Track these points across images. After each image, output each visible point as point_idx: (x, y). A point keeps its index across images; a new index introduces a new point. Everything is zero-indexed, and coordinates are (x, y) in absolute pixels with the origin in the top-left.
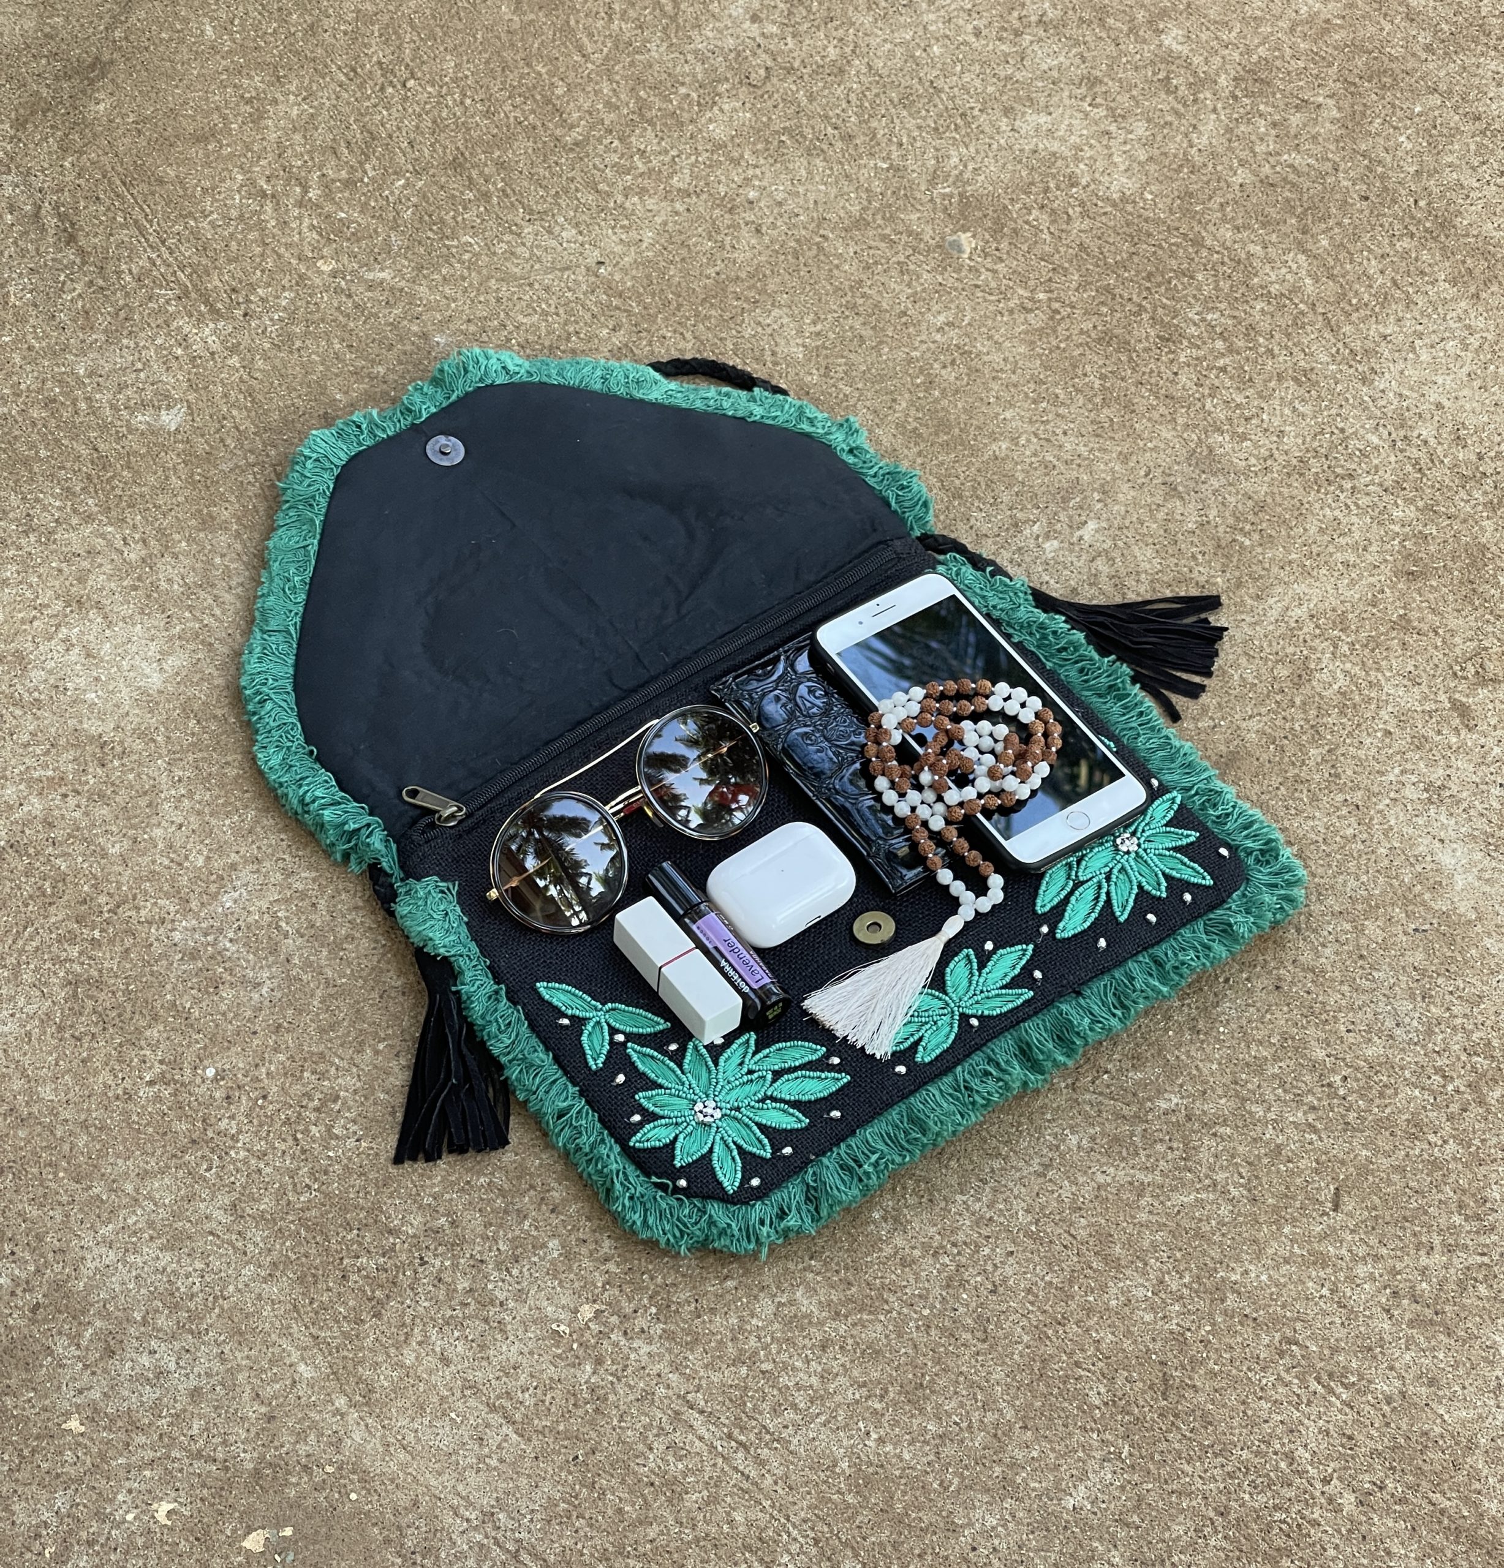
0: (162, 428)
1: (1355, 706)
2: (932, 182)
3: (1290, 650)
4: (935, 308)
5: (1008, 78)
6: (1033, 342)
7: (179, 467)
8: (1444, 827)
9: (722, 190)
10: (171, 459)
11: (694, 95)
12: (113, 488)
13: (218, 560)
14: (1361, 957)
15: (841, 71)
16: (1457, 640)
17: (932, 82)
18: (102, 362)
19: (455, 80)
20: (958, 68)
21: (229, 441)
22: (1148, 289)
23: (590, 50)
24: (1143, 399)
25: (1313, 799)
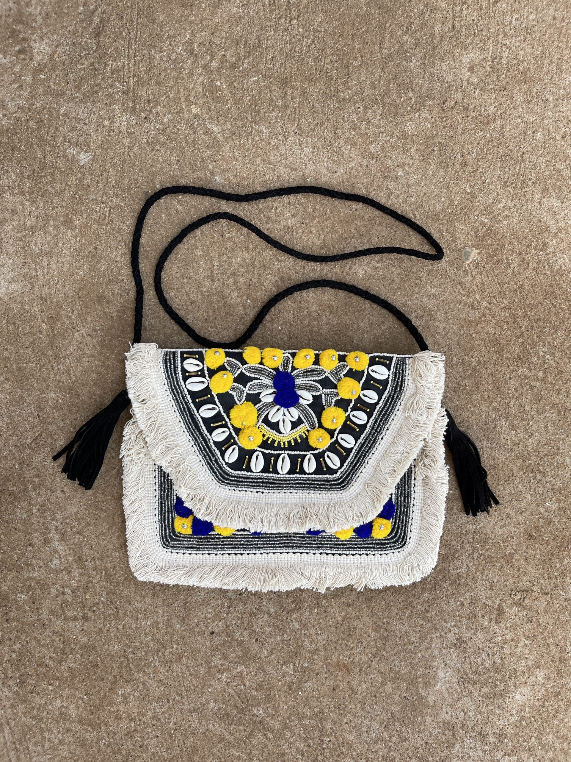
0: (78, 161)
1: (459, 584)
2: (482, 213)
3: (453, 543)
4: (435, 283)
5: (559, 171)
6: (462, 326)
7: (73, 186)
8: (452, 659)
9: (390, 163)
10: (72, 180)
11: (414, 100)
12: (40, 182)
13: (60, 245)
14: (375, 696)
15: (488, 123)
16: (525, 579)
17: (523, 154)
18: (73, 110)
19: (315, 31)
20: (541, 152)
21: (99, 185)
22: (533, 326)
23: (385, 46)
24: (487, 384)
25: (410, 617)
